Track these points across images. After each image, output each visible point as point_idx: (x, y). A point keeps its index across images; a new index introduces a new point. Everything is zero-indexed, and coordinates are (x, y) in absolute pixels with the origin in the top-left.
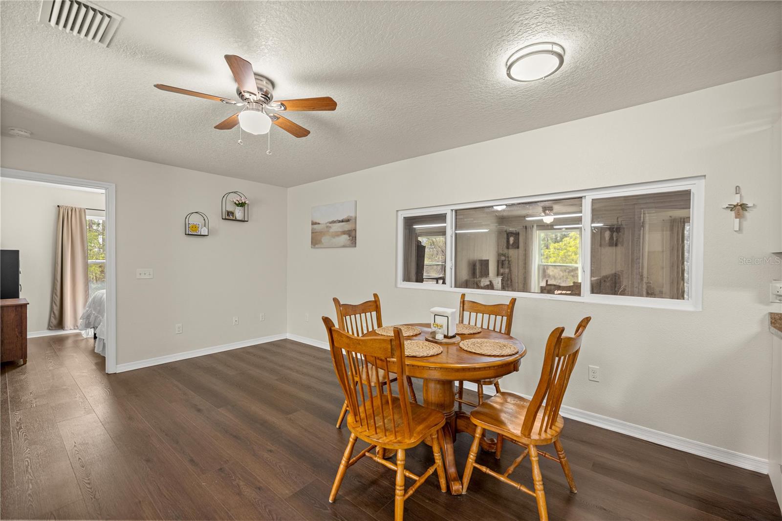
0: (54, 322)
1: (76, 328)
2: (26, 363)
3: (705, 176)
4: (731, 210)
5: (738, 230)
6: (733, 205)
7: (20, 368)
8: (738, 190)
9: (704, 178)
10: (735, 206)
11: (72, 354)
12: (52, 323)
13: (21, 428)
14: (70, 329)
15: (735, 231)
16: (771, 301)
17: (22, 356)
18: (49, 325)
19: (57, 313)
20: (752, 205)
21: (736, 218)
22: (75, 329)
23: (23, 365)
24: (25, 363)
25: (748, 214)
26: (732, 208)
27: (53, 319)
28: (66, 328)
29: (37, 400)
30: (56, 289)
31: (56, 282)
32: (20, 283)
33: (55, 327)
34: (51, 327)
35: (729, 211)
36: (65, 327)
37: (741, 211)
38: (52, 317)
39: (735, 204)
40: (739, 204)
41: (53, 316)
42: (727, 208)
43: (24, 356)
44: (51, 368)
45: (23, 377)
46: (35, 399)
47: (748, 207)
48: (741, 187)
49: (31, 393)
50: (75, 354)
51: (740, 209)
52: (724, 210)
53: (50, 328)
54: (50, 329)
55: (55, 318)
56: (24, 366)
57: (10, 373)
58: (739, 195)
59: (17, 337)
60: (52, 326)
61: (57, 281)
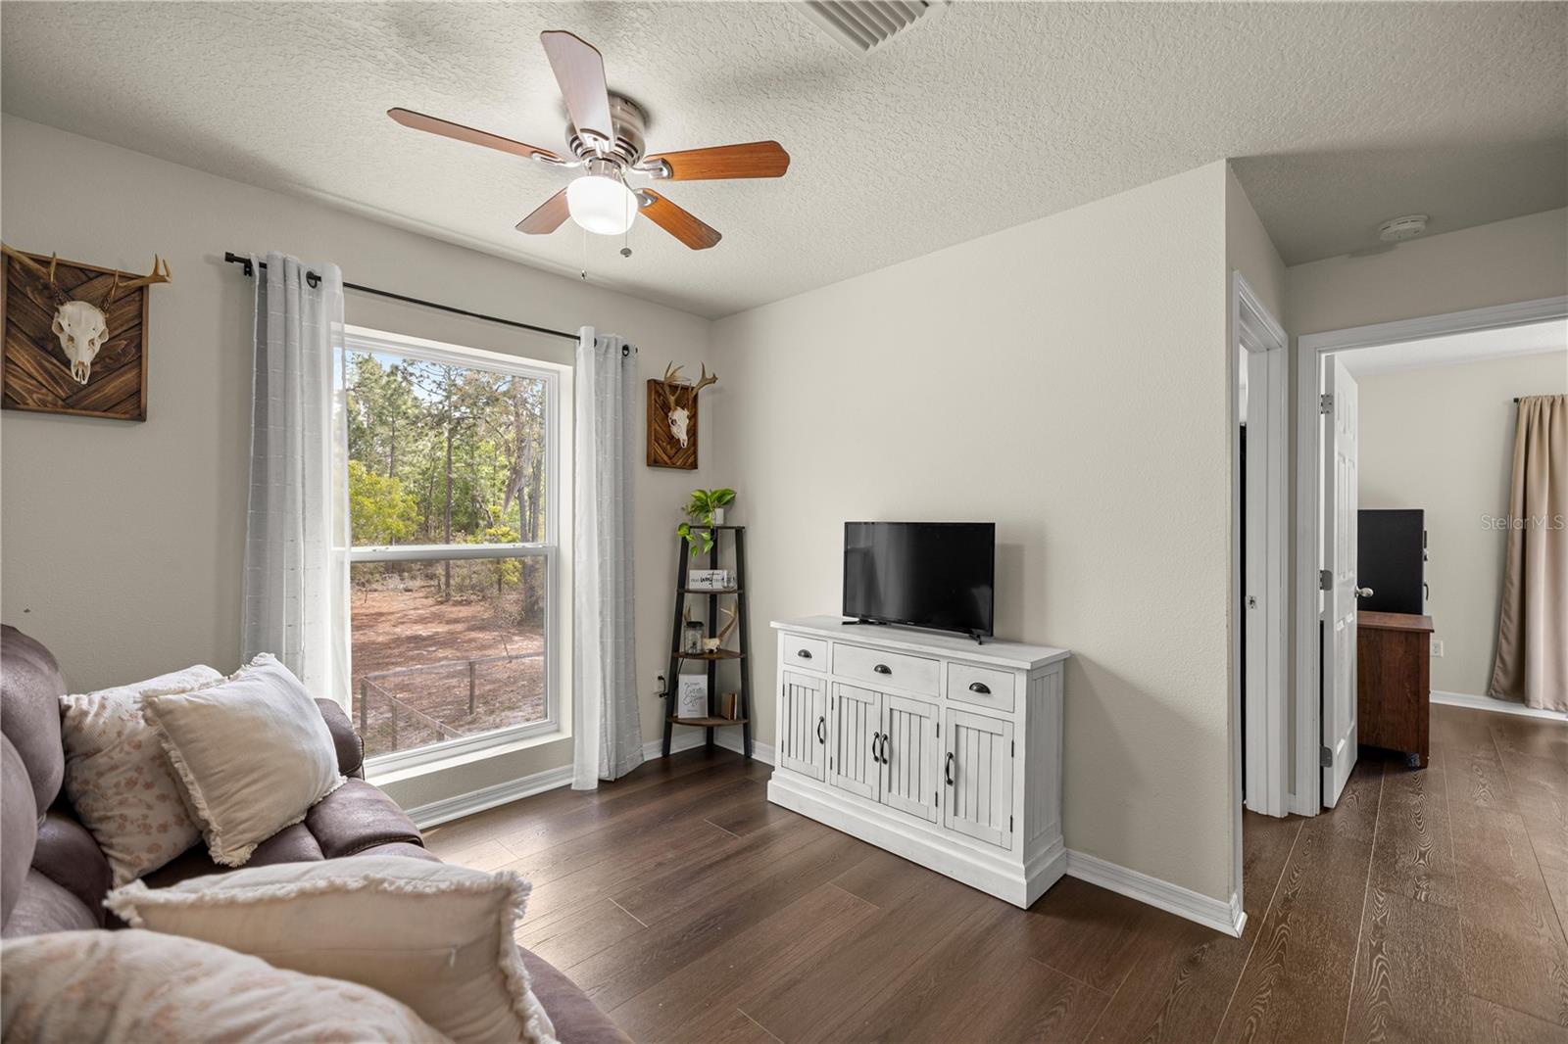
0: (1504, 681)
1: (1561, 708)
2: (1426, 767)
7: (1413, 774)
11: (1543, 783)
12: (1497, 682)
13: (1379, 949)
14: (1545, 709)
17: (1418, 747)
18: (1490, 685)
19: (1510, 660)
22: (1557, 710)
23: (1421, 768)
24: (1424, 765)
27: (1500, 674)
28: (1533, 704)
29: (1433, 883)
30: (1508, 603)
31: (1508, 585)
32: (1425, 580)
33: (1505, 692)
34: (1496, 692)
36: (1532, 699)
38: (1496, 668)
41: (1501, 666)
43: (1423, 749)
44: (1481, 803)
45: (1415, 800)
46: (1429, 877)
49: (1422, 855)
50: (1550, 786)
53: (1492, 692)
54: (1491, 696)
55: (1505, 671)
56: (1420, 773)
57: (1390, 778)
59: (1409, 701)
60: (1498, 689)
61: (1512, 583)
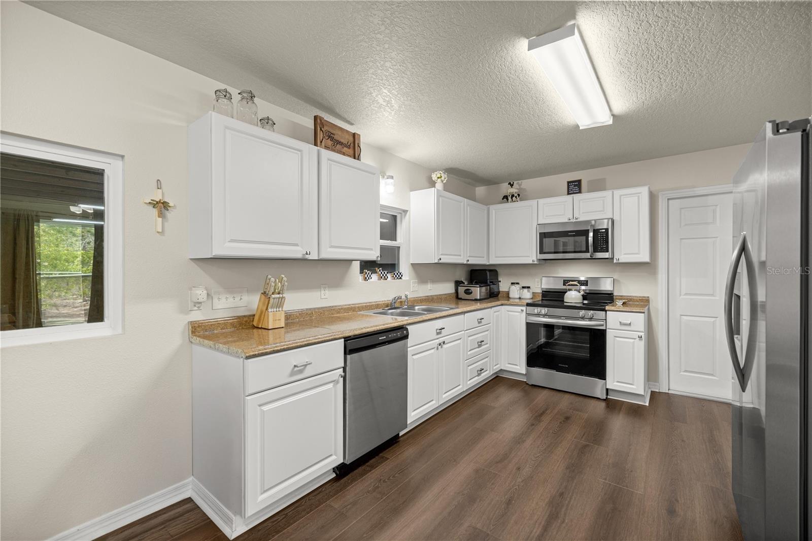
3: (123, 157)
4: (154, 207)
5: (161, 231)
6: (156, 201)
8: (159, 183)
9: (120, 158)
10: (157, 203)
15: (158, 232)
16: (190, 309)
20: (173, 205)
21: (159, 217)
25: (170, 215)
26: (155, 204)
35: (151, 207)
37: (163, 209)
39: (158, 200)
40: (162, 201)
42: (150, 203)
47: (170, 207)
48: (161, 180)
51: (162, 206)
52: (146, 205)
58: (160, 190)
